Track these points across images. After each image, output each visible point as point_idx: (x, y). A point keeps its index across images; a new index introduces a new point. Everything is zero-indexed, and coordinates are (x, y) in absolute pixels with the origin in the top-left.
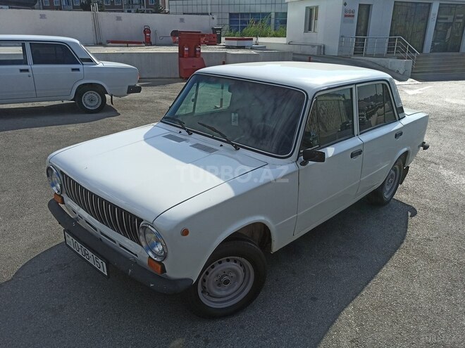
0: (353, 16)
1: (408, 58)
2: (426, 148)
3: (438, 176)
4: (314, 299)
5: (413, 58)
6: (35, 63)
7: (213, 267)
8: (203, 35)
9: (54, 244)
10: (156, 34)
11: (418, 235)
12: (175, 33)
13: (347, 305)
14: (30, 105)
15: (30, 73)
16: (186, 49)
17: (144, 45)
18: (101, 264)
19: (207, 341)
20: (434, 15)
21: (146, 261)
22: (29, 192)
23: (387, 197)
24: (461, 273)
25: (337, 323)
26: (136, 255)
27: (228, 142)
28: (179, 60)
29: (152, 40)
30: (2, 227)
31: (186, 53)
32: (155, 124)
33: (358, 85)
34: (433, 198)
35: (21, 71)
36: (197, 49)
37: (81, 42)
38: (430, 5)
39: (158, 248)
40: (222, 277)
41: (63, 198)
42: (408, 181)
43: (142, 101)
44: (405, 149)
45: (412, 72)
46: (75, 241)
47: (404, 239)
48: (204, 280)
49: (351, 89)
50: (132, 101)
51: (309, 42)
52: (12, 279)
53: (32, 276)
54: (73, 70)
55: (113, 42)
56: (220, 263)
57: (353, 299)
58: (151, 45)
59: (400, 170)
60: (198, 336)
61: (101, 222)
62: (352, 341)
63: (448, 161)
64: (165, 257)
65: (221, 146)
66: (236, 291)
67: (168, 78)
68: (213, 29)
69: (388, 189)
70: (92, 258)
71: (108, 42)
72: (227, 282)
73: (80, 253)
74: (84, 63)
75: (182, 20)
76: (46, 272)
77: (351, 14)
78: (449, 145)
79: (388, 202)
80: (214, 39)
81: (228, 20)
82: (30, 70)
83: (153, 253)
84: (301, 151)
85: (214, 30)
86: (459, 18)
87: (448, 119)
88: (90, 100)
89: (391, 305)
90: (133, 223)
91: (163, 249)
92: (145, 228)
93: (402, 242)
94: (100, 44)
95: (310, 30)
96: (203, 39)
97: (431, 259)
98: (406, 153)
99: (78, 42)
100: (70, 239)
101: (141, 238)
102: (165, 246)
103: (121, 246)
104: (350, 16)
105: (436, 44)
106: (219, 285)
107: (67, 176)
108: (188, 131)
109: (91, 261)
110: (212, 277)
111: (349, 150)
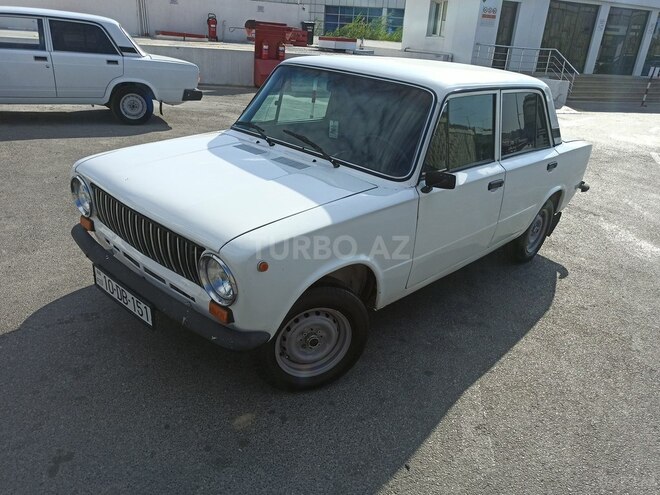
0: (494, 17)
1: (564, 79)
2: (585, 189)
3: (598, 229)
4: (428, 373)
5: (570, 79)
6: (56, 48)
7: (297, 321)
8: (290, 30)
9: (78, 288)
10: (224, 25)
11: (568, 301)
12: (251, 24)
13: (472, 383)
14: (47, 108)
15: (49, 63)
16: (265, 47)
17: (207, 39)
18: (144, 310)
19: (284, 419)
20: (602, 22)
21: (207, 307)
22: (44, 220)
23: (530, 251)
24: (623, 350)
25: (459, 404)
26: (193, 299)
27: (325, 157)
28: (255, 63)
29: (219, 34)
30: (7, 263)
31: (264, 53)
32: (223, 131)
33: (503, 91)
34: (591, 257)
35: (37, 58)
36: (281, 48)
37: (122, 25)
38: (597, 8)
39: (225, 288)
40: (307, 337)
41: (92, 223)
42: (558, 234)
43: (202, 114)
44: (558, 188)
45: (568, 99)
46: (108, 278)
47: (549, 305)
48: (284, 339)
49: (495, 95)
50: (188, 112)
51: (432, 49)
52: (19, 329)
53: (48, 327)
54: (109, 62)
55: (164, 33)
56: (307, 315)
57: (480, 375)
58: (217, 41)
59: (549, 218)
60: (272, 412)
61: (146, 254)
62: (478, 428)
63: (611, 213)
64: (234, 300)
65: (314, 161)
66: (326, 356)
67: (239, 86)
68: (303, 23)
69: (532, 241)
70: (131, 303)
71: (158, 33)
72: (314, 343)
73: (115, 296)
74: (124, 53)
75: (261, 9)
76: (66, 322)
77: (492, 14)
78: (613, 192)
79: (532, 257)
80: (304, 37)
81: (323, 15)
82: (49, 59)
83: (217, 295)
84: (424, 174)
85: (305, 26)
86: (633, 30)
87: (613, 160)
88: (130, 106)
89: (530, 385)
90: (191, 253)
91: (232, 289)
92: (208, 259)
93: (548, 310)
94: (147, 35)
95: (434, 32)
96: (289, 36)
97: (584, 332)
98: (559, 194)
99: (117, 24)
100: (101, 276)
101: (202, 274)
102: (234, 286)
103: (172, 286)
104: (489, 16)
105: (601, 64)
106: (304, 346)
107: (100, 189)
108: (269, 141)
109: (130, 306)
110: (294, 336)
111: (487, 178)
